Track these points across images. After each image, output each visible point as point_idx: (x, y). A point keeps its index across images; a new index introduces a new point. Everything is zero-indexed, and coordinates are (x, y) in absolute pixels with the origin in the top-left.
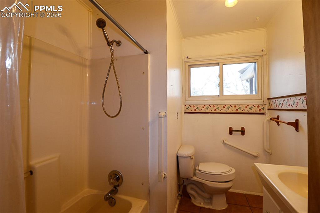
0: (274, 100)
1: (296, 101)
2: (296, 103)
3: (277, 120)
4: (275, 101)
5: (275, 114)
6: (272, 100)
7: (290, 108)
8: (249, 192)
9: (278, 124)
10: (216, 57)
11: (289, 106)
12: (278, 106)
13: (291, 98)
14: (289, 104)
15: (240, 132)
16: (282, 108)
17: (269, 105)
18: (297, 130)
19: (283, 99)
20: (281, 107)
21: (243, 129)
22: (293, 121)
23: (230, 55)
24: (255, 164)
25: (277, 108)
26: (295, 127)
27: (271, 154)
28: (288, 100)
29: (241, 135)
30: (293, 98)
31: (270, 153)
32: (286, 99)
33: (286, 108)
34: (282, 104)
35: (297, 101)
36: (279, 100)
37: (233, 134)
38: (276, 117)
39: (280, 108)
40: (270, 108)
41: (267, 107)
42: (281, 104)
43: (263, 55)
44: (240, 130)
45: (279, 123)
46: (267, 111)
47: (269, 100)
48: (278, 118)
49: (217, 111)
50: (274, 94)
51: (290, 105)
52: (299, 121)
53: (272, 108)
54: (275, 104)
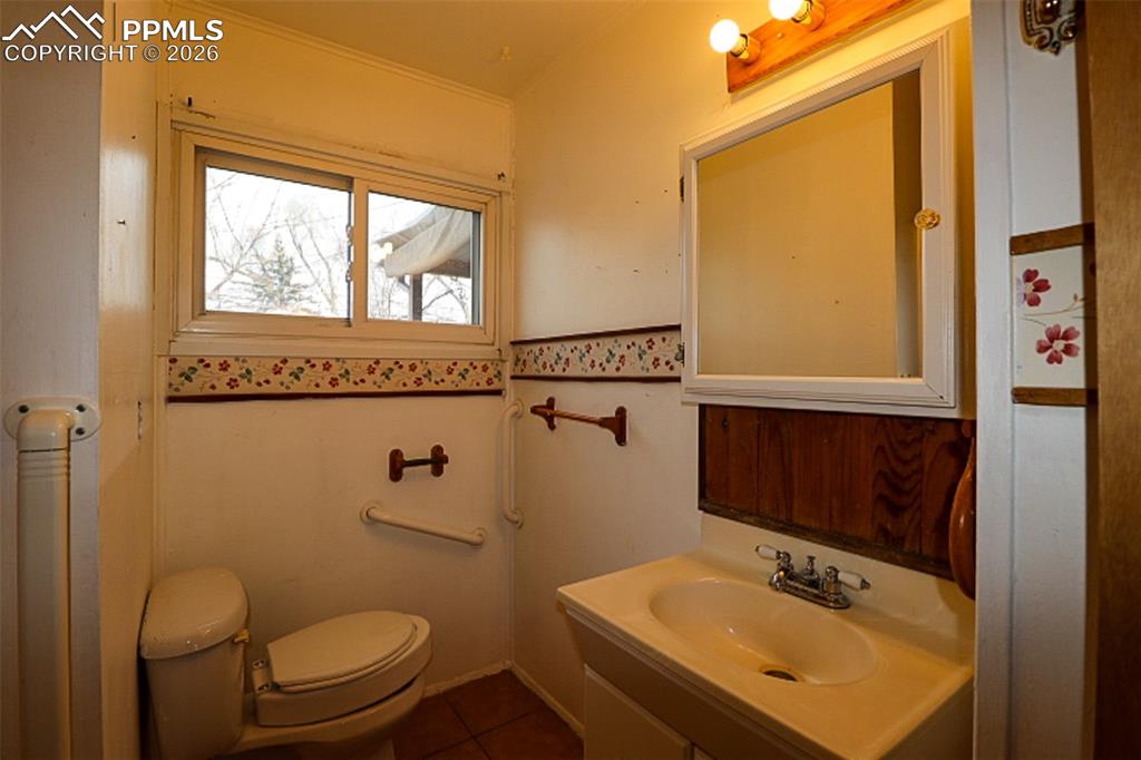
0: (536, 348)
1: (618, 352)
2: (617, 358)
3: (548, 412)
4: (541, 350)
5: (540, 393)
6: (527, 348)
7: (597, 372)
8: (457, 679)
9: (549, 426)
10: (344, 151)
11: (593, 366)
12: (551, 366)
13: (600, 341)
14: (593, 361)
15: (429, 467)
16: (566, 374)
17: (516, 365)
18: (621, 439)
19: (569, 345)
20: (564, 370)
21: (438, 450)
22: (609, 416)
23: (398, 157)
24: (560, 589)
25: (548, 372)
26: (615, 432)
27: (520, 527)
28: (589, 348)
29: (432, 477)
30: (608, 343)
31: (517, 522)
32: (582, 345)
33: (583, 374)
34: (568, 359)
35: (623, 350)
36: (557, 347)
37: (404, 478)
38: (545, 403)
39: (558, 372)
40: (519, 373)
41: (508, 370)
42: (563, 361)
43: (500, 193)
44: (429, 457)
45: (556, 423)
46: (508, 384)
47: (518, 347)
48: (551, 403)
49: (344, 387)
50: (537, 325)
51: (597, 364)
52: (627, 414)
53: (527, 372)
54: (540, 362)
